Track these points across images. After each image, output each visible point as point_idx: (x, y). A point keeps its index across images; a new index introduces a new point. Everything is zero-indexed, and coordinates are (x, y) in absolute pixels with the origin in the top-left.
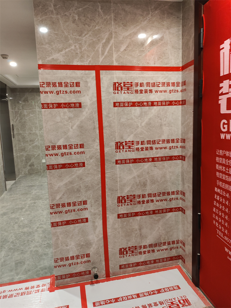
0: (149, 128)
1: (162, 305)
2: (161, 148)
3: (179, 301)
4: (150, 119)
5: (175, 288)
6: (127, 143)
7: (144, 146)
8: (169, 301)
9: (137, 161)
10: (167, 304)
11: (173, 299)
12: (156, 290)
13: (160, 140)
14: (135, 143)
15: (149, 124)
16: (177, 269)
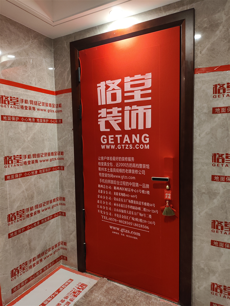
0: (34, 143)
1: (67, 298)
2: (44, 161)
3: (78, 288)
4: (34, 134)
5: (69, 282)
6: (16, 157)
7: (31, 160)
8: (71, 293)
9: (25, 175)
10: (71, 296)
11: (73, 290)
12: (56, 292)
13: (43, 153)
14: (23, 157)
15: (33, 139)
16: (61, 269)
